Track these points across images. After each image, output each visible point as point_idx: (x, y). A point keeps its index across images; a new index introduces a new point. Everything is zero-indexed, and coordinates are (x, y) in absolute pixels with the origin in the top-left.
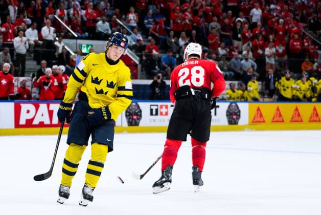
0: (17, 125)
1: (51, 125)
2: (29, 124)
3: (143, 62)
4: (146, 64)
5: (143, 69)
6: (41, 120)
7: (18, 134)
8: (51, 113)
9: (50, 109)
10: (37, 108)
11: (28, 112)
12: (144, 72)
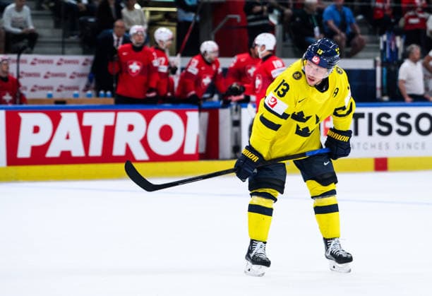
0: (13, 159)
1: (87, 160)
2: (39, 156)
3: (285, 19)
4: (292, 24)
5: (287, 35)
6: (66, 149)
7: (16, 179)
8: (86, 132)
9: (85, 123)
10: (56, 121)
11: (36, 130)
12: (289, 42)
